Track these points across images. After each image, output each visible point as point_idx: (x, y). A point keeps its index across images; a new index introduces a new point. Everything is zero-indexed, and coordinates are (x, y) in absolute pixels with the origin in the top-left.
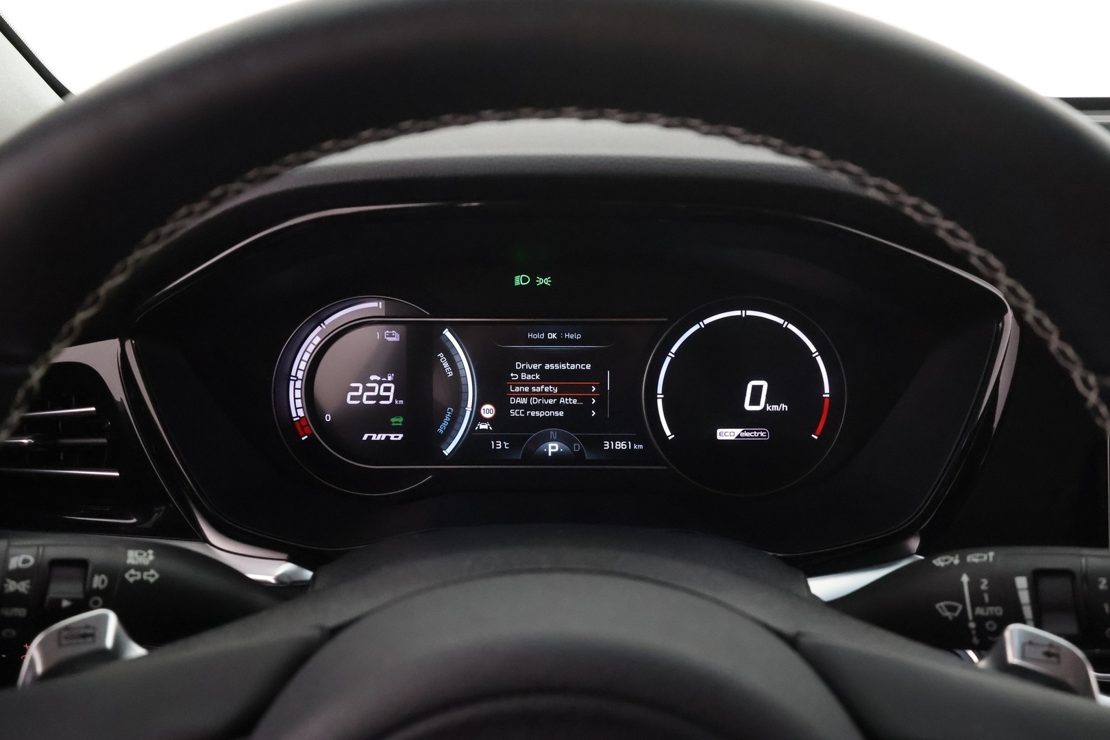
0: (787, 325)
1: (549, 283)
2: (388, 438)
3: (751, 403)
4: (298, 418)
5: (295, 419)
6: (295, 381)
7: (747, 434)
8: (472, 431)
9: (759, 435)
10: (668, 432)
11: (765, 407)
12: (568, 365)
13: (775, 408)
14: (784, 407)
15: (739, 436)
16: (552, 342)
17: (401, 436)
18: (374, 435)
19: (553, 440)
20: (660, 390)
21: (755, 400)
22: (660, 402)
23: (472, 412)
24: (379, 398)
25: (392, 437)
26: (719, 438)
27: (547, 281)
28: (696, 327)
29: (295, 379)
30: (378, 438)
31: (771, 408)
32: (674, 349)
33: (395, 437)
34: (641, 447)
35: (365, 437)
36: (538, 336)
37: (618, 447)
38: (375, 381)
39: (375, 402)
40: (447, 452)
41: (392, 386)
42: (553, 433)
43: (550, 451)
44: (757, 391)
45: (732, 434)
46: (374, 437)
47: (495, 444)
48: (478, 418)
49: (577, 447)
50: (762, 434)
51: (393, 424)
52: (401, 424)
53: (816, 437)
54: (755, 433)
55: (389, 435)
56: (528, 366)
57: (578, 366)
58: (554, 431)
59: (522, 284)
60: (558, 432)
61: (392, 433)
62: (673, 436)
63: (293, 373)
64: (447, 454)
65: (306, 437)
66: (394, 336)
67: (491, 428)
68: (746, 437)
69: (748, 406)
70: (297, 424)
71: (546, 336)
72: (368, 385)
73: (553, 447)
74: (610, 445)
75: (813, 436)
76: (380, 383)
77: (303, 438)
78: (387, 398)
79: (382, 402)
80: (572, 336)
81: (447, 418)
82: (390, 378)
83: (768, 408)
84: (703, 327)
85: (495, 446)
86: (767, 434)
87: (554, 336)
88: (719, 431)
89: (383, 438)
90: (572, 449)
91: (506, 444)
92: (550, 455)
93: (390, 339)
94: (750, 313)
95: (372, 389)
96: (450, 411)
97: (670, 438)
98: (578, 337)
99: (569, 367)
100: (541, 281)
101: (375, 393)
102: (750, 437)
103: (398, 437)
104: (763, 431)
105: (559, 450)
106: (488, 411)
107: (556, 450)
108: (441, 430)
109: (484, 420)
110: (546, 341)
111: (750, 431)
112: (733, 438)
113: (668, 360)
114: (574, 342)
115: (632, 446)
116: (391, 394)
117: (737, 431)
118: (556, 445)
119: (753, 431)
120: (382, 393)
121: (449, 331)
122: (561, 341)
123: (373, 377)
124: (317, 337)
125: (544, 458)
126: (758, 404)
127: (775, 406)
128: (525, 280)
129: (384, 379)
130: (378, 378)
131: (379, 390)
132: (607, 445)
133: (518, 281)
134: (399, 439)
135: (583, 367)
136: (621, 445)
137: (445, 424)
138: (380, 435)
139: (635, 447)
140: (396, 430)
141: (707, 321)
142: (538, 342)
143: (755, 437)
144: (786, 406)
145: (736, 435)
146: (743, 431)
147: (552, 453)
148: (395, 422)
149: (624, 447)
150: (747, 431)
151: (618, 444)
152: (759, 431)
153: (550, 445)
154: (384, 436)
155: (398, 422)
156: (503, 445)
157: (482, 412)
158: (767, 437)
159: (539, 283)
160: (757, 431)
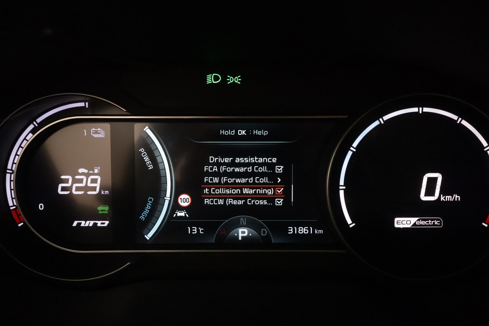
0: (461, 121)
1: (239, 81)
2: (95, 224)
3: (427, 194)
4: (15, 207)
5: (11, 208)
6: (11, 174)
7: (422, 223)
8: (170, 219)
9: (434, 223)
10: (349, 221)
11: (440, 197)
12: (256, 158)
13: (449, 198)
14: (457, 197)
15: (415, 224)
16: (242, 138)
17: (107, 223)
18: (83, 222)
19: (243, 226)
20: (342, 182)
21: (430, 191)
22: (342, 193)
23: (170, 201)
24: (86, 188)
25: (99, 223)
26: (396, 226)
27: (237, 80)
28: (376, 123)
29: (11, 172)
30: (87, 225)
31: (445, 198)
32: (355, 144)
33: (102, 223)
34: (321, 231)
35: (75, 224)
36: (229, 133)
37: (301, 232)
38: (83, 174)
39: (83, 192)
40: (148, 236)
41: (99, 178)
42: (243, 219)
43: (241, 235)
44: (432, 182)
45: (409, 222)
46: (83, 224)
47: (191, 229)
48: (176, 206)
49: (264, 232)
50: (436, 223)
51: (100, 212)
52: (107, 212)
53: (486, 225)
54: (430, 221)
55: (97, 222)
56: (220, 160)
57: (265, 160)
58: (244, 218)
59: (214, 82)
60: (247, 218)
61: (99, 220)
62: (354, 224)
63: (9, 167)
64: (148, 239)
65: (22, 224)
66: (100, 133)
67: (187, 216)
68: (421, 225)
69: (423, 197)
70: (13, 213)
71: (236, 132)
72: (77, 177)
73: (243, 232)
74: (294, 230)
75: (483, 224)
76: (87, 175)
77: (20, 225)
78: (94, 189)
79: (89, 193)
80: (259, 133)
81: (148, 207)
82: (96, 171)
83: (442, 198)
84: (383, 123)
85: (191, 231)
86: (440, 223)
87: (243, 132)
88: (396, 219)
89: (91, 225)
90: (260, 234)
91: (201, 229)
92: (240, 239)
93: (96, 136)
94: (426, 110)
95: (81, 181)
96: (151, 200)
97: (351, 226)
98: (265, 133)
99: (257, 160)
100: (231, 80)
101: (83, 185)
102: (425, 225)
103: (104, 223)
104: (437, 220)
105: (248, 234)
106: (185, 200)
107: (246, 234)
108: (142, 217)
109: (181, 209)
110: (236, 137)
111: (425, 220)
112: (409, 226)
113: (350, 154)
114: (261, 138)
115: (314, 231)
116: (98, 185)
117: (413, 220)
118: (246, 230)
119: (428, 220)
120: (90, 185)
121: (149, 128)
122: (249, 137)
123: (81, 170)
124: (30, 134)
125: (235, 243)
126: (433, 194)
127: (449, 197)
128: (216, 78)
129: (91, 172)
130: (86, 171)
131: (87, 182)
132: (291, 230)
133: (210, 79)
134: (106, 225)
135: (270, 160)
136: (303, 230)
137: (146, 212)
138: (88, 222)
139: (316, 232)
140: (102, 217)
141: (386, 118)
142: (229, 138)
143: (429, 225)
144: (459, 197)
145: (412, 224)
146: (419, 220)
147: (242, 237)
148: (102, 211)
149: (306, 231)
150: (422, 220)
151: (301, 229)
152: (434, 220)
153: (240, 230)
154: (91, 223)
155: (104, 211)
156: (198, 230)
157: (179, 201)
158: (440, 225)
159: (229, 81)
160: (432, 220)
